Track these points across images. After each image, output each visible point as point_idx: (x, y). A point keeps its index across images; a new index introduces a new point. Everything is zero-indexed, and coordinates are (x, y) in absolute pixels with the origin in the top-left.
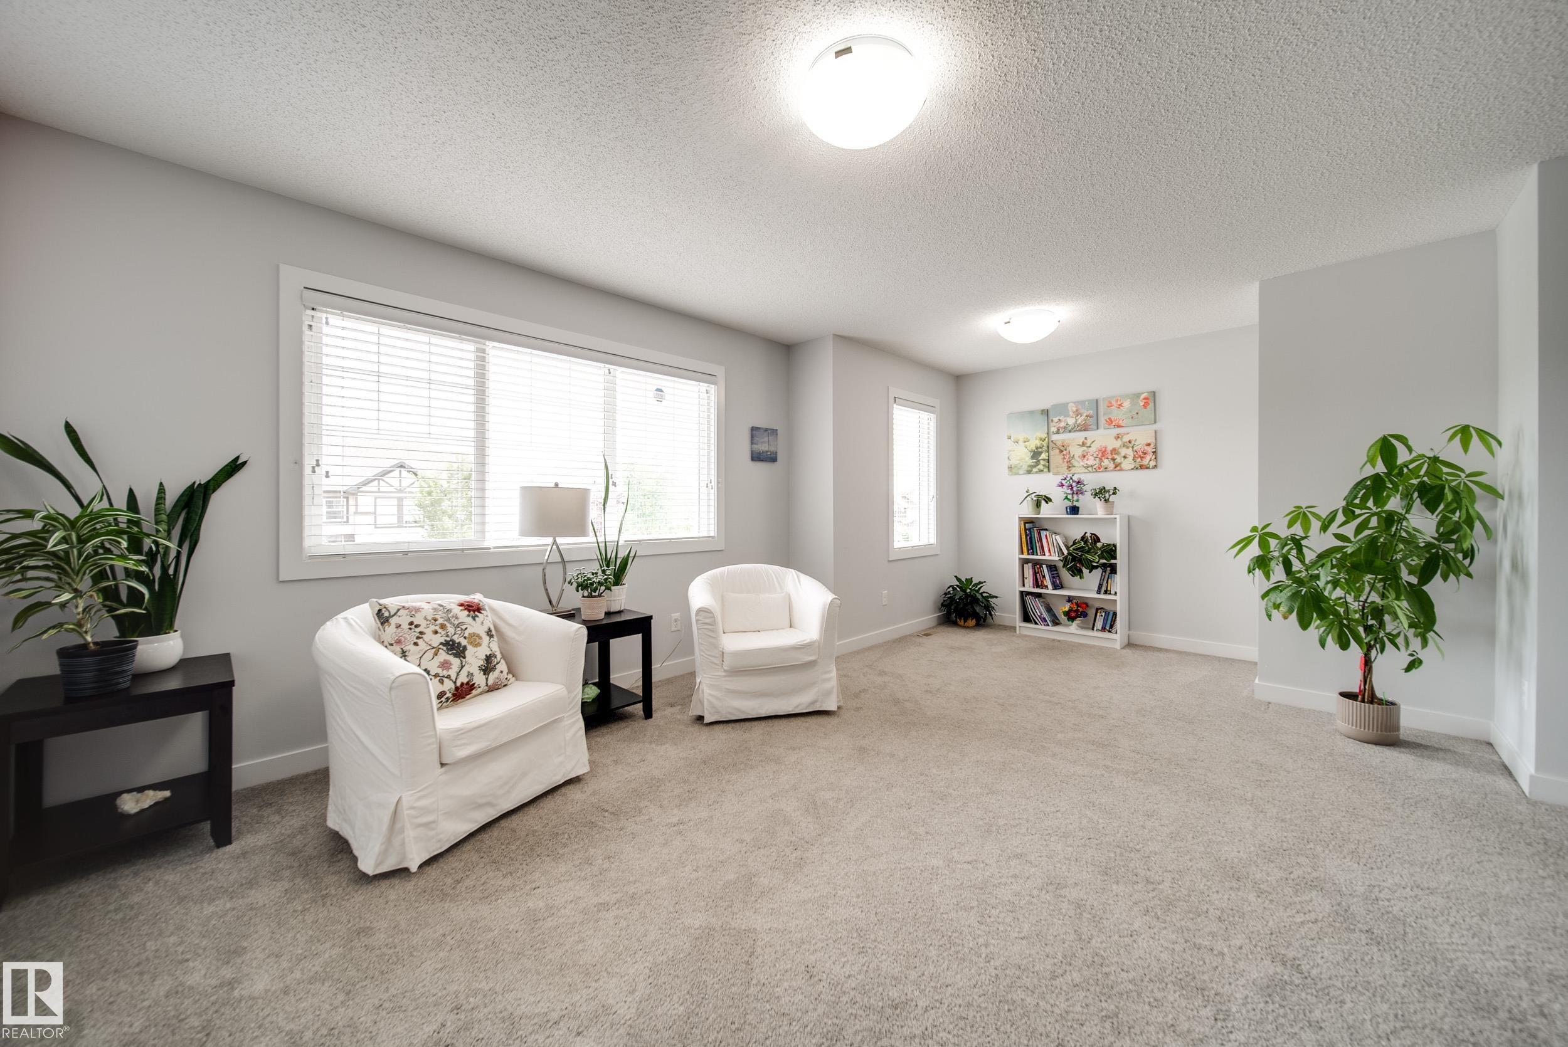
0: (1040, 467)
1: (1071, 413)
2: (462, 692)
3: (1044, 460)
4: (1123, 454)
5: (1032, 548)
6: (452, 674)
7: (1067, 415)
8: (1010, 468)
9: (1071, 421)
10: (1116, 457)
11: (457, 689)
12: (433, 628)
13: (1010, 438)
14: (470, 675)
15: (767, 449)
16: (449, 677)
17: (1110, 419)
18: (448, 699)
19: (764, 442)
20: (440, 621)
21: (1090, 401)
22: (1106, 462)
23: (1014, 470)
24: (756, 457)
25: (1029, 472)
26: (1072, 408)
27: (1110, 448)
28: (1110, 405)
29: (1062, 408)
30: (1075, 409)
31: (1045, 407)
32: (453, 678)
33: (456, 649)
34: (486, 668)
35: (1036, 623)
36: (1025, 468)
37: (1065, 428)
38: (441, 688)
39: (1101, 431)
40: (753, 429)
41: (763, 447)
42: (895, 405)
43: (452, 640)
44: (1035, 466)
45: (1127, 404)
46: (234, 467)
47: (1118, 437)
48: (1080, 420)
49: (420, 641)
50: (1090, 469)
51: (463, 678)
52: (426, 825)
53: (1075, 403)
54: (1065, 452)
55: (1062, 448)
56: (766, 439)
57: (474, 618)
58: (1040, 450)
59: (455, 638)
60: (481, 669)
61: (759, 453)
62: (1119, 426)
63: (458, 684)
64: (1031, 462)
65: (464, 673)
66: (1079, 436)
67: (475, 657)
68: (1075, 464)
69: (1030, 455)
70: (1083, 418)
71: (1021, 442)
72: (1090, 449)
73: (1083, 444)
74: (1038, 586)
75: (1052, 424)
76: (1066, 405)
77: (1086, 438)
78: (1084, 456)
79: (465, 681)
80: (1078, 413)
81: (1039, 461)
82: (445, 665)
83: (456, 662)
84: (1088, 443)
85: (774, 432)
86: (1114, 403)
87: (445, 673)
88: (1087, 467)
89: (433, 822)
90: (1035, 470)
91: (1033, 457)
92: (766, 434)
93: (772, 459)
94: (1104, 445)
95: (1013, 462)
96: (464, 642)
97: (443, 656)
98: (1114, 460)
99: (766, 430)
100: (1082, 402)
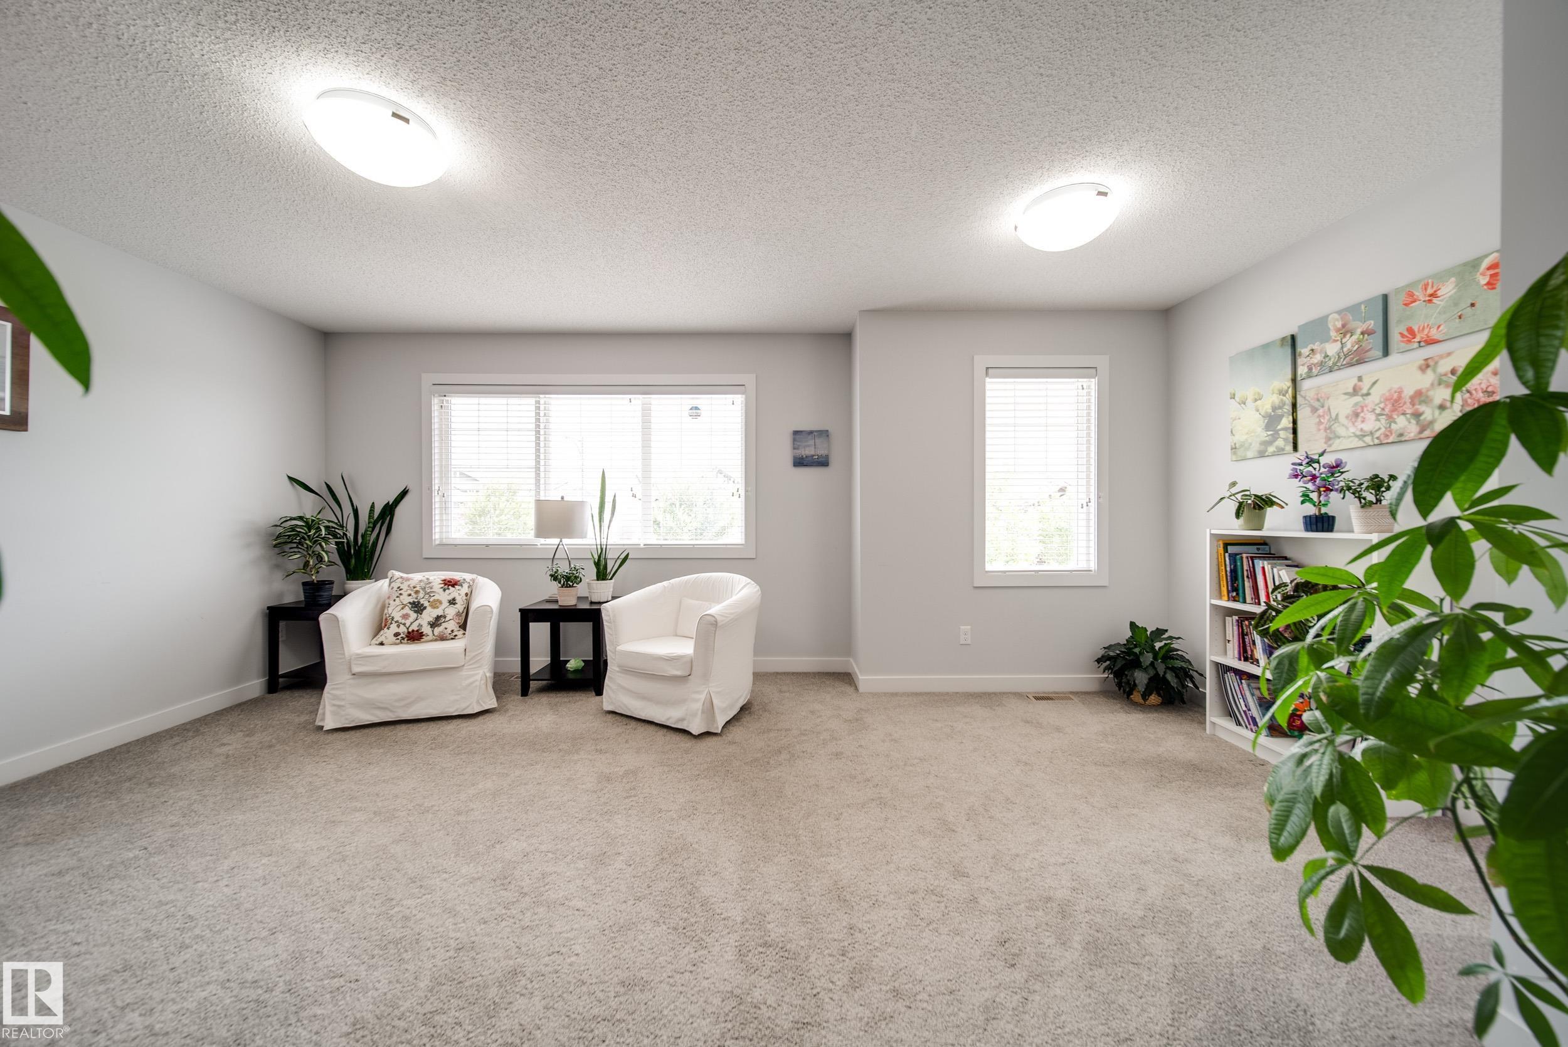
0: (1280, 443)
1: (1333, 334)
2: (415, 636)
3: (1285, 429)
4: (1437, 401)
5: (1236, 589)
6: (408, 623)
7: (1327, 339)
8: (1234, 449)
9: (1332, 349)
10: (1422, 408)
11: (409, 633)
12: (409, 592)
13: (1233, 397)
14: (420, 625)
15: (812, 453)
16: (404, 624)
17: (1410, 330)
18: (403, 639)
19: (809, 446)
20: (417, 589)
21: (1368, 302)
22: (1401, 422)
23: (1240, 452)
24: (800, 462)
25: (1262, 454)
26: (1335, 322)
27: (1409, 392)
28: (1411, 299)
29: (1318, 328)
30: (1339, 324)
31: (1287, 332)
32: (407, 625)
33: (418, 608)
34: (434, 624)
35: (1239, 724)
36: (1256, 447)
37: (1321, 364)
38: (397, 630)
39: (1394, 358)
40: (796, 433)
41: (807, 451)
42: (988, 380)
43: (419, 602)
44: (1270, 443)
45: (1448, 289)
46: (404, 493)
47: (1426, 366)
48: (1350, 342)
49: (397, 599)
50: (1368, 439)
51: (414, 627)
52: (339, 706)
53: (1339, 312)
54: (1321, 412)
55: (1316, 404)
56: (811, 442)
57: (444, 590)
58: (1279, 412)
59: (422, 601)
60: (429, 623)
61: (802, 458)
62: (1430, 342)
63: (410, 630)
64: (1264, 435)
65: (416, 623)
66: (1347, 377)
67: (429, 615)
68: (1341, 431)
69: (1262, 423)
70: (1355, 337)
71: (1249, 401)
72: (1369, 399)
73: (1356, 391)
74: (1246, 659)
75: (1300, 361)
76: (1322, 321)
77: (1360, 379)
78: (1357, 415)
79: (416, 629)
80: (1345, 331)
81: (1277, 432)
82: (406, 616)
83: (413, 615)
84: (1365, 386)
85: (824, 434)
86: (1419, 293)
87: (403, 621)
88: (1361, 437)
89: (343, 706)
90: (1271, 449)
91: (1268, 427)
92: (810, 437)
93: (823, 462)
94: (1395, 386)
95: (1239, 438)
96: (426, 604)
97: (407, 610)
98: (1417, 415)
99: (811, 432)
100: (1353, 309)
